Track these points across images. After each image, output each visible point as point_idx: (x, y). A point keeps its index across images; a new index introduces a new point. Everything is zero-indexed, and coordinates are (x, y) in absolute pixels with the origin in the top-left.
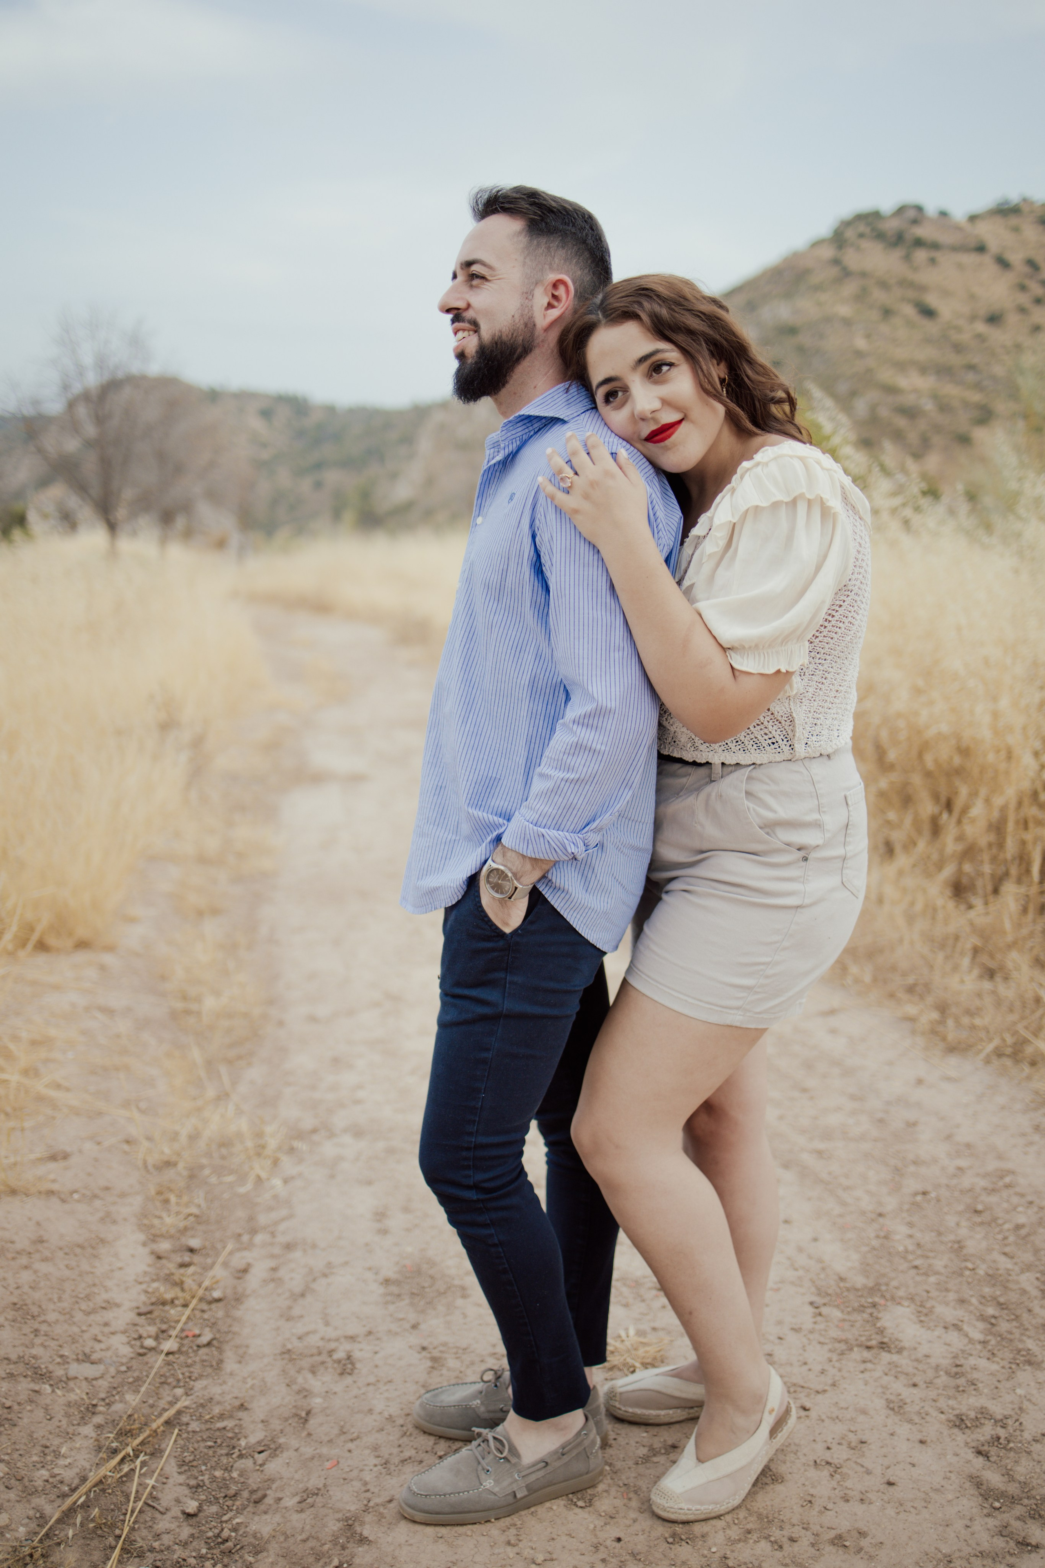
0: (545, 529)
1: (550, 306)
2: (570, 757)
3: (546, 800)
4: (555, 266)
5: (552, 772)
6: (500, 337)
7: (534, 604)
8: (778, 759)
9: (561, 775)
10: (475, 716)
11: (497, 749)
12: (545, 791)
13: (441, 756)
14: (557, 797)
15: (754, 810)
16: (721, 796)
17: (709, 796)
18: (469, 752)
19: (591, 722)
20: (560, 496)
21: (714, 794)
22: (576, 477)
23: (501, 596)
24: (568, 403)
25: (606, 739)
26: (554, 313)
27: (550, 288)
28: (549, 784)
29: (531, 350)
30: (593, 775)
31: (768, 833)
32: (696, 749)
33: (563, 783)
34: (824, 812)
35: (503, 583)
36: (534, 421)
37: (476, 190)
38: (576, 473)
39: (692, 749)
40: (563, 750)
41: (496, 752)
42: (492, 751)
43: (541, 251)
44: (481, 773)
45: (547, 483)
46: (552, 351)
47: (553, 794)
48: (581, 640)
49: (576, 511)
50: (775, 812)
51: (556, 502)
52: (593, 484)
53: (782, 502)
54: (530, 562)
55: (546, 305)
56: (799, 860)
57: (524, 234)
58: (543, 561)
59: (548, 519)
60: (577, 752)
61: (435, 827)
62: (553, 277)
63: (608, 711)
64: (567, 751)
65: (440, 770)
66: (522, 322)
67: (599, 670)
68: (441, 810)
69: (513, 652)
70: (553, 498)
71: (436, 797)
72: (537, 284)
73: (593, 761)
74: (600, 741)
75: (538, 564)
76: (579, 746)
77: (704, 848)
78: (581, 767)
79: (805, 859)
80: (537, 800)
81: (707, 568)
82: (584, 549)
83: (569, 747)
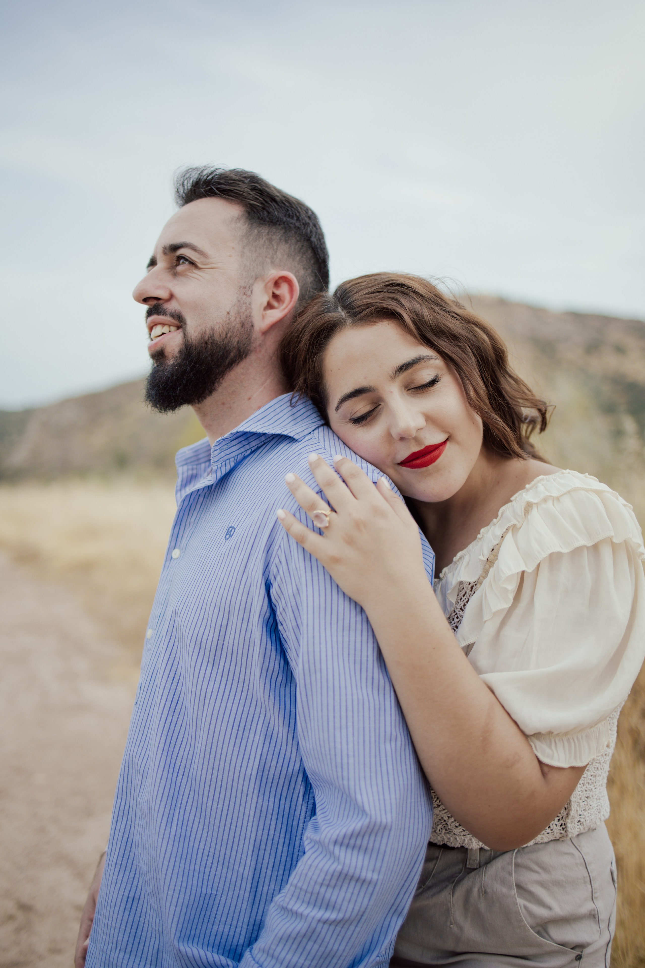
0: (288, 579)
1: (269, 306)
2: (330, 890)
3: (294, 946)
4: (277, 261)
5: (302, 909)
6: (212, 336)
7: (265, 671)
8: (546, 840)
9: (318, 914)
10: (182, 813)
11: (211, 854)
12: (293, 935)
13: (132, 855)
14: (311, 943)
15: (526, 908)
16: (485, 892)
17: (469, 892)
18: (177, 864)
19: (359, 842)
20: (313, 538)
21: (475, 890)
22: (334, 513)
23: (217, 658)
24: (295, 419)
25: (378, 864)
26: (276, 315)
27: (271, 284)
28: (300, 926)
29: (246, 356)
30: (360, 913)
31: (538, 933)
32: (448, 831)
33: (320, 925)
34: (596, 898)
35: (221, 642)
36: (251, 439)
37: (183, 169)
38: (333, 510)
39: (444, 831)
40: (320, 880)
41: (210, 859)
42: (205, 858)
43: (262, 242)
44: (194, 892)
45: (291, 519)
46: (271, 358)
47: (305, 940)
48: (344, 731)
49: (336, 560)
50: (550, 908)
51: (307, 546)
52: (359, 525)
53: (585, 546)
54: (261, 619)
55: (265, 304)
56: (572, 960)
57: (242, 221)
58: (279, 618)
59: (292, 565)
60: (339, 884)
61: (127, 956)
62: (274, 273)
63: (382, 828)
64: (326, 882)
65: (132, 875)
66: (238, 320)
67: (367, 770)
68: (133, 931)
69: (235, 731)
70: (300, 542)
71: (127, 913)
72: (256, 278)
73: (362, 894)
74: (371, 867)
75: (271, 620)
76: (343, 876)
77: (459, 950)
78: (345, 904)
79: (579, 958)
80: (281, 945)
81: (490, 628)
82: (344, 608)
83: (328, 877)
